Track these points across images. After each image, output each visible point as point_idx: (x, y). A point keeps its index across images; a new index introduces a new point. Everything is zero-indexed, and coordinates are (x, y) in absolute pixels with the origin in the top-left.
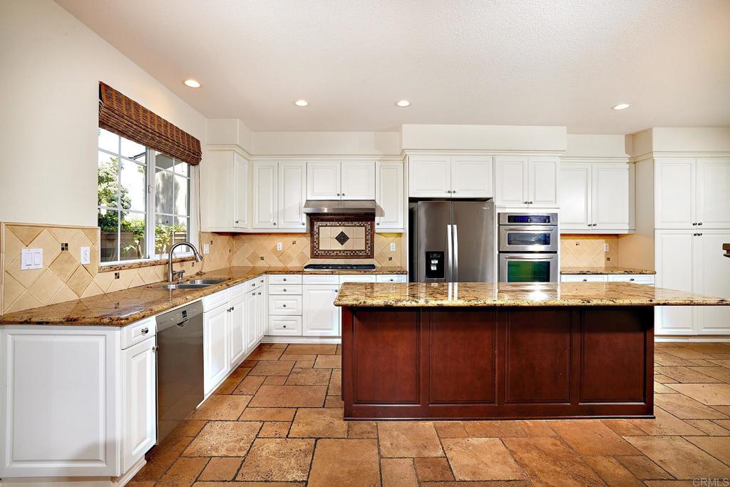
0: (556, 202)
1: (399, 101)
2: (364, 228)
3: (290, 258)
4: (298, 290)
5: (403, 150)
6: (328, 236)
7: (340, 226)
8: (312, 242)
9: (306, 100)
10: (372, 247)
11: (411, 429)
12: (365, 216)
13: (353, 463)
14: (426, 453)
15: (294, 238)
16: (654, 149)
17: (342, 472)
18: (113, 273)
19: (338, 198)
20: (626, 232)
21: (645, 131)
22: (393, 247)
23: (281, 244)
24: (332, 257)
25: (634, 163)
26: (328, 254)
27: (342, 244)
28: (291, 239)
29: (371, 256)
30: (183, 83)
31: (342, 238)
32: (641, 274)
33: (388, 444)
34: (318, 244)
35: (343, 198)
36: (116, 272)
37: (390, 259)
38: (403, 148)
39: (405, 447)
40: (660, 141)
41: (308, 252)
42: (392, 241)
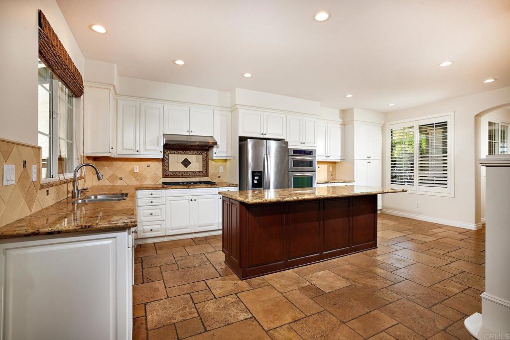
0: (315, 144)
1: (245, 74)
2: (202, 156)
3: (145, 178)
4: (162, 201)
5: (236, 104)
6: (176, 161)
7: (184, 154)
8: (163, 165)
9: (183, 60)
10: (207, 169)
11: (283, 276)
12: (204, 148)
13: (270, 300)
14: (302, 285)
15: (149, 163)
16: (355, 119)
17: (268, 306)
18: (45, 190)
19: (188, 134)
20: (339, 161)
21: (350, 109)
22: (221, 169)
23: (137, 167)
24: (178, 177)
25: (343, 124)
26: (175, 174)
27: (186, 167)
28: (145, 164)
29: (207, 176)
30: (90, 27)
31: (186, 163)
32: (349, 182)
33: (279, 286)
34: (168, 167)
35: (191, 134)
36: (47, 189)
37: (219, 177)
38: (237, 103)
39: (289, 285)
40: (357, 115)
41: (160, 173)
42: (221, 165)
